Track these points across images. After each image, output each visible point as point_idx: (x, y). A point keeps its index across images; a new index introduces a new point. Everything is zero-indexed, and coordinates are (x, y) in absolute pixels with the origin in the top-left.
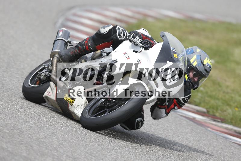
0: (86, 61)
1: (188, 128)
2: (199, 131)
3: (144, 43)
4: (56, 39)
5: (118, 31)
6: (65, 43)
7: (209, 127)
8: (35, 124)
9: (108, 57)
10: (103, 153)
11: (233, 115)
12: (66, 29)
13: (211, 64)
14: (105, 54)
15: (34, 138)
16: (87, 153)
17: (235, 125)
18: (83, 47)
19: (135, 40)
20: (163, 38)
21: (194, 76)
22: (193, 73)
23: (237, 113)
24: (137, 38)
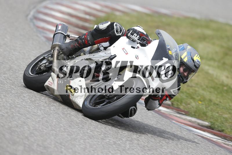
0: (85, 54)
1: (153, 120)
2: (164, 123)
3: (141, 40)
4: (56, 33)
5: (115, 27)
6: (64, 37)
7: (173, 119)
8: (7, 113)
9: (107, 52)
10: (73, 143)
11: (196, 108)
12: (64, 23)
13: (200, 60)
14: (102, 48)
15: (6, 127)
16: (57, 142)
17: (198, 118)
18: (83, 41)
19: (133, 36)
20: (159, 35)
21: (185, 70)
22: (183, 68)
23: (200, 106)
24: (135, 35)
